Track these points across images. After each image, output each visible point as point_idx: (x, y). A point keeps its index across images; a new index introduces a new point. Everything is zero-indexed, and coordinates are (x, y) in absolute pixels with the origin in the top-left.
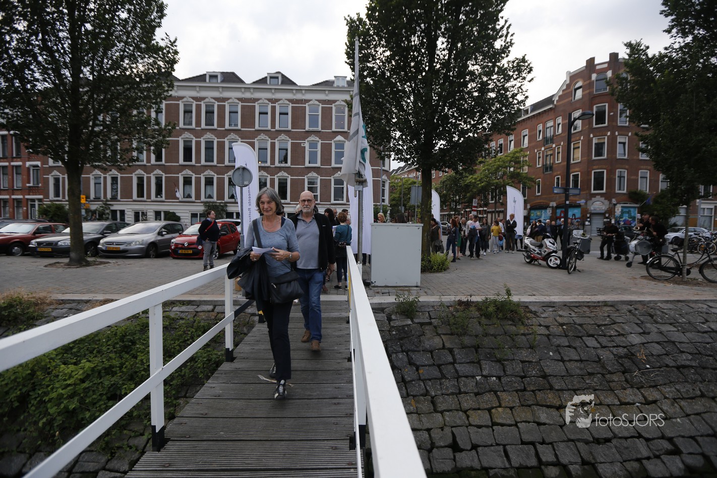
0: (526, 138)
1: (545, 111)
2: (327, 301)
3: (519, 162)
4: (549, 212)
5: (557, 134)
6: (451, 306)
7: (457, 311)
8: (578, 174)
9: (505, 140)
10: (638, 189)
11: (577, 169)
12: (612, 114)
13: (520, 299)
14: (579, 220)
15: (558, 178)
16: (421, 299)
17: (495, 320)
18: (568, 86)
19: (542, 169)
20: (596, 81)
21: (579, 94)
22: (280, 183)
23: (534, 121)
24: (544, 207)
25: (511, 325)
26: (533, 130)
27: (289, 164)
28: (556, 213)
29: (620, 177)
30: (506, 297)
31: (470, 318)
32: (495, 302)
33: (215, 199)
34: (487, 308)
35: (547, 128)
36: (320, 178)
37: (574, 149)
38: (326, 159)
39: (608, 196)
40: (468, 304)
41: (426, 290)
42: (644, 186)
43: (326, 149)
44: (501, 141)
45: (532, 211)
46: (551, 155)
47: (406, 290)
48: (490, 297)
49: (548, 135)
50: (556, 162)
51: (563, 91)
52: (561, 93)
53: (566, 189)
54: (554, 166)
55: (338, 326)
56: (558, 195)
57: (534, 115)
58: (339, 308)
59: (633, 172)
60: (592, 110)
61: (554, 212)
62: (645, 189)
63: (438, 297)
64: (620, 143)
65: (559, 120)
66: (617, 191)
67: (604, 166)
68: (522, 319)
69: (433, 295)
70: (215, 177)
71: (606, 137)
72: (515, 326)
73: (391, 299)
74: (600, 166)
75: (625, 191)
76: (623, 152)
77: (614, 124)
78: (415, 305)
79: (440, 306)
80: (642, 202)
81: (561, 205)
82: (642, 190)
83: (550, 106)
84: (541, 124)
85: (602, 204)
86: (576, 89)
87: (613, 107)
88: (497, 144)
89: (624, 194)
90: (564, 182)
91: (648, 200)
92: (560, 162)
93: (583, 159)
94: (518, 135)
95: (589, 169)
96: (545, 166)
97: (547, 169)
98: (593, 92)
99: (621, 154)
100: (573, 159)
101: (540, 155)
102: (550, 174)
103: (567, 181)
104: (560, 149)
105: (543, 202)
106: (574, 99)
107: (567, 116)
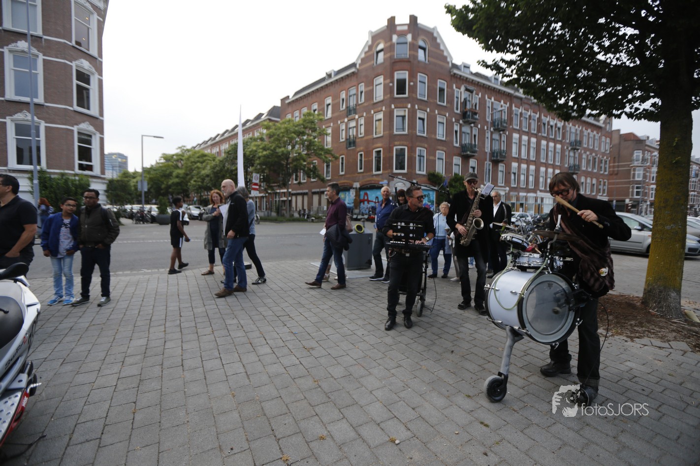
0: (330, 108)
1: (347, 75)
4: (352, 194)
5: (359, 102)
8: (380, 151)
9: (309, 109)
10: (435, 171)
11: (379, 145)
12: (412, 84)
15: (361, 155)
18: (370, 47)
19: (345, 144)
20: (397, 44)
21: (381, 58)
23: (337, 86)
24: (347, 189)
26: (336, 97)
28: (360, 195)
29: (420, 156)
35: (350, 96)
37: (376, 121)
39: (408, 177)
42: (440, 168)
44: (305, 110)
46: (354, 128)
49: (351, 104)
50: (359, 136)
51: (366, 53)
52: (363, 56)
54: (357, 140)
56: (361, 175)
57: (337, 80)
59: (431, 152)
60: (392, 77)
61: (357, 195)
62: (441, 172)
64: (420, 118)
65: (362, 87)
66: (418, 172)
67: (405, 143)
71: (407, 110)
74: (402, 142)
75: (424, 173)
76: (422, 129)
77: (414, 95)
80: (439, 184)
81: (365, 186)
82: (439, 172)
83: (353, 70)
84: (344, 92)
85: (404, 185)
86: (378, 52)
87: (412, 76)
88: (300, 113)
89: (423, 175)
90: (367, 159)
91: (444, 184)
92: (363, 135)
93: (385, 133)
94: (321, 103)
95: (391, 145)
96: (348, 141)
97: (350, 143)
98: (394, 56)
99: (420, 130)
100: (376, 133)
101: (343, 127)
102: (353, 150)
103: (370, 159)
104: (362, 121)
105: (347, 183)
106: (376, 63)
107: (370, 83)
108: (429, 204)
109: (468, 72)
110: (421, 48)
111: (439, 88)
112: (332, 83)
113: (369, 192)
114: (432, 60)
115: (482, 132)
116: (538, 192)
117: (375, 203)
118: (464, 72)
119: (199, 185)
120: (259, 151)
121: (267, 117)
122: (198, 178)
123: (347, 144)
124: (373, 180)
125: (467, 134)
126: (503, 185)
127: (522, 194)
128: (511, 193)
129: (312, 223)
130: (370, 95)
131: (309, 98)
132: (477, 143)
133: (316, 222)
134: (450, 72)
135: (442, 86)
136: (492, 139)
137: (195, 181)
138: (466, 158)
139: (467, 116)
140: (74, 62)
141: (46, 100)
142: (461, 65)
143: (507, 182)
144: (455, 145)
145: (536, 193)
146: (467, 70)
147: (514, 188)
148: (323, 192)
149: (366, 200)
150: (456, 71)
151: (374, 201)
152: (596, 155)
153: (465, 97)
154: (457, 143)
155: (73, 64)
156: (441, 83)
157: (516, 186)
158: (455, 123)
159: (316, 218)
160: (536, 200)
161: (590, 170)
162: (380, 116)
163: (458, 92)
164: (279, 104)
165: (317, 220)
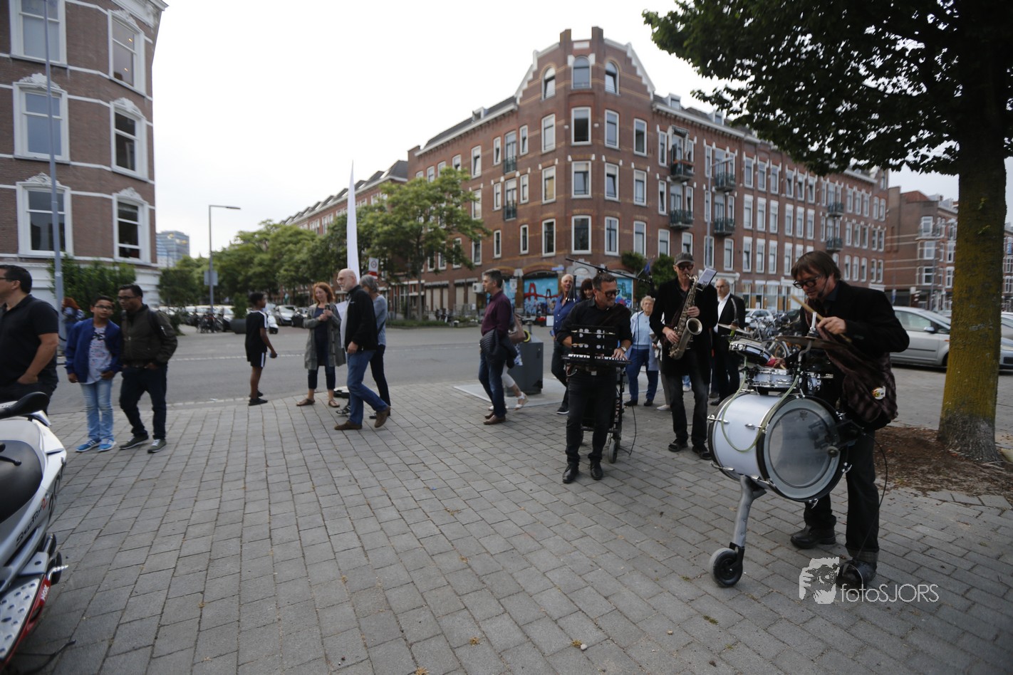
0: (479, 162)
1: (503, 115)
4: (513, 286)
5: (521, 154)
8: (553, 223)
9: (449, 164)
10: (632, 250)
11: (551, 214)
12: (596, 125)
15: (525, 229)
18: (536, 74)
19: (501, 213)
20: (575, 68)
21: (551, 89)
23: (489, 131)
26: (487, 146)
28: (523, 287)
29: (610, 229)
35: (507, 145)
37: (546, 180)
39: (593, 260)
42: (639, 247)
44: (443, 166)
46: (514, 190)
49: (510, 156)
50: (522, 201)
51: (529, 82)
52: (526, 86)
54: (519, 208)
56: (525, 258)
57: (489, 122)
59: (626, 223)
60: (568, 116)
61: (520, 287)
62: (641, 252)
64: (609, 175)
65: (525, 131)
66: (607, 253)
67: (588, 211)
71: (590, 163)
74: (583, 210)
75: (617, 254)
76: (613, 191)
77: (600, 142)
80: (639, 270)
81: (531, 274)
82: (638, 252)
83: (511, 107)
84: (499, 138)
85: (587, 272)
86: (547, 81)
87: (597, 114)
88: (436, 170)
89: (615, 257)
90: (533, 235)
91: (646, 269)
92: (526, 201)
93: (559, 197)
94: (466, 156)
95: (568, 215)
96: (506, 209)
97: (508, 213)
98: (570, 86)
99: (610, 192)
100: (545, 197)
101: (498, 189)
102: (513, 221)
103: (538, 234)
104: (526, 180)
105: (505, 270)
106: (545, 96)
107: (536, 125)
108: (625, 298)
109: (678, 108)
110: (609, 73)
111: (637, 131)
112: (481, 126)
113: (536, 283)
114: (625, 91)
115: (699, 194)
116: (783, 278)
117: (546, 298)
118: (671, 108)
119: (291, 276)
120: (377, 225)
121: (389, 177)
122: (290, 266)
123: (504, 214)
124: (543, 266)
125: (678, 197)
126: (731, 269)
127: (759, 282)
128: (744, 281)
129: (456, 329)
130: (536, 142)
131: (449, 149)
132: (692, 210)
133: (461, 327)
134: (652, 108)
135: (640, 129)
136: (714, 204)
137: (286, 270)
138: (676, 232)
139: (678, 171)
140: (111, 103)
141: (73, 157)
142: (667, 98)
143: (737, 265)
144: (661, 212)
145: (779, 280)
146: (676, 105)
147: (747, 273)
148: (470, 284)
149: (533, 295)
150: (659, 106)
151: (545, 295)
152: (866, 224)
153: (674, 144)
154: (663, 210)
155: (112, 106)
156: (639, 124)
157: (750, 270)
158: (660, 182)
159: (461, 321)
160: (780, 291)
161: (857, 245)
162: (552, 172)
163: (664, 136)
164: (405, 158)
165: (462, 324)
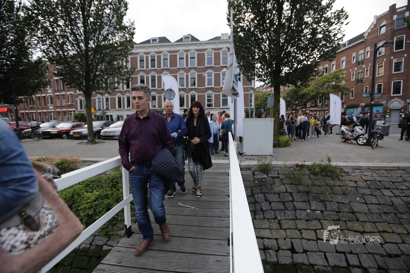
0: (344, 63)
1: (358, 44)
2: (217, 163)
3: (339, 78)
4: (359, 109)
5: (366, 58)
6: (292, 167)
7: (295, 170)
8: (381, 84)
9: (330, 65)
11: (381, 81)
12: (408, 41)
13: (337, 164)
14: (381, 114)
15: (366, 88)
16: (273, 163)
17: (320, 177)
18: (375, 26)
20: (397, 20)
21: (383, 30)
22: (192, 98)
23: (350, 51)
24: (356, 106)
25: (331, 180)
26: (349, 56)
27: (196, 86)
28: (364, 110)
30: (328, 163)
31: (304, 175)
32: (320, 165)
33: (157, 108)
34: (315, 169)
35: (359, 55)
36: (214, 93)
37: (379, 67)
38: (217, 82)
39: (403, 98)
40: (302, 167)
41: (276, 158)
43: (217, 77)
44: (327, 66)
45: (348, 109)
46: (362, 72)
47: (264, 158)
48: (317, 162)
49: (360, 59)
50: (366, 77)
51: (371, 29)
52: (370, 31)
53: (372, 94)
54: (364, 79)
55: (223, 177)
56: (366, 99)
57: (350, 47)
58: (224, 167)
60: (392, 40)
63: (284, 162)
65: (368, 49)
67: (401, 78)
68: (338, 177)
69: (280, 160)
70: (157, 96)
71: (403, 58)
72: (333, 180)
73: (255, 163)
74: (398, 78)
78: (269, 166)
79: (284, 167)
81: (369, 105)
83: (362, 40)
84: (355, 53)
85: (399, 103)
86: (381, 28)
87: (408, 37)
88: (323, 67)
92: (368, 76)
93: (385, 74)
94: (338, 61)
95: (390, 80)
97: (358, 81)
98: (394, 28)
100: (378, 74)
101: (354, 72)
102: (360, 85)
103: (373, 89)
104: (368, 68)
105: (356, 103)
106: (380, 34)
112: (346, 49)
123: (356, 82)
162: (382, 64)
